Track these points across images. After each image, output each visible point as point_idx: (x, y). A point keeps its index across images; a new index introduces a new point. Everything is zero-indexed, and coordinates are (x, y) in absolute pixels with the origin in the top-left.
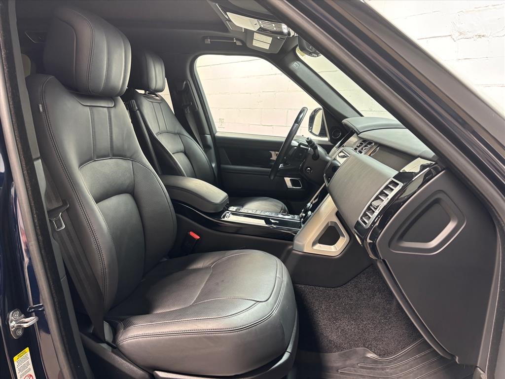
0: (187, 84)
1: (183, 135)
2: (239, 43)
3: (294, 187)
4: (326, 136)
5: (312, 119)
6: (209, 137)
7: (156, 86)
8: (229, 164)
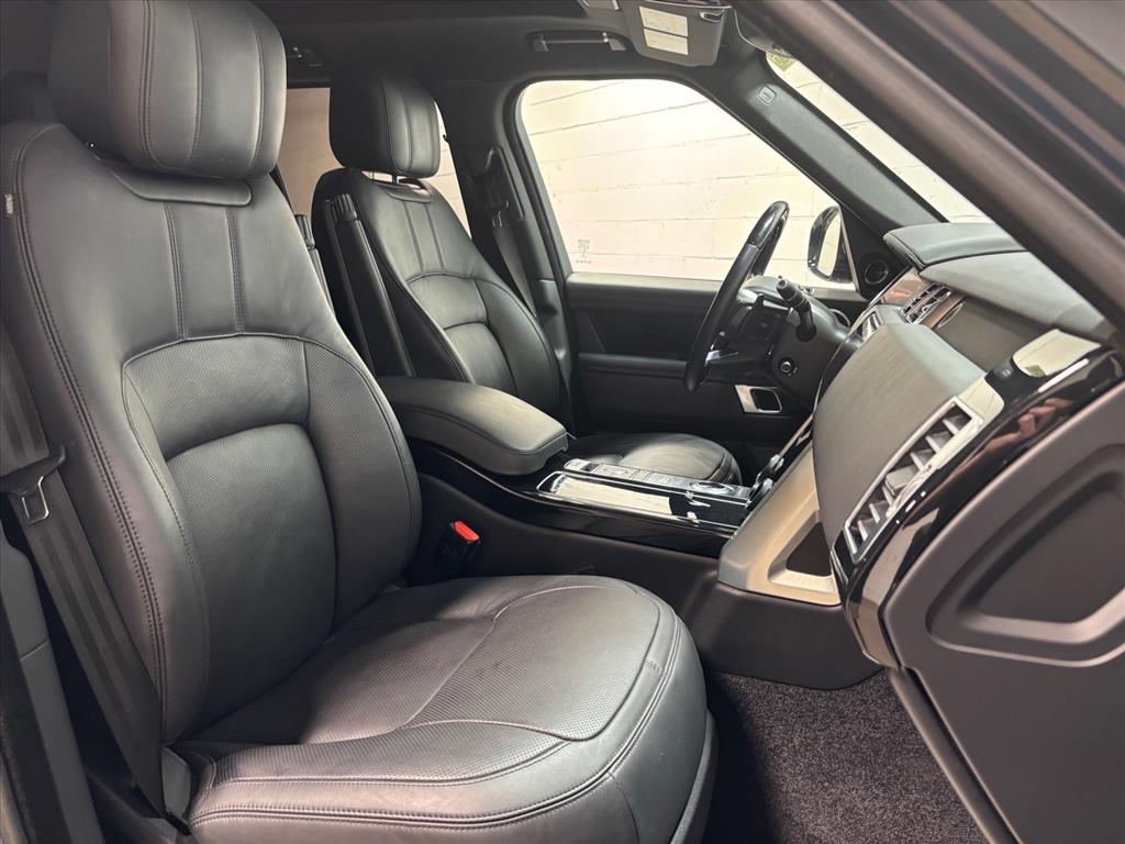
0: (496, 157)
1: (485, 281)
2: (616, 46)
3: (761, 411)
4: (850, 279)
5: (817, 236)
6: (550, 286)
7: (411, 162)
8: (601, 353)
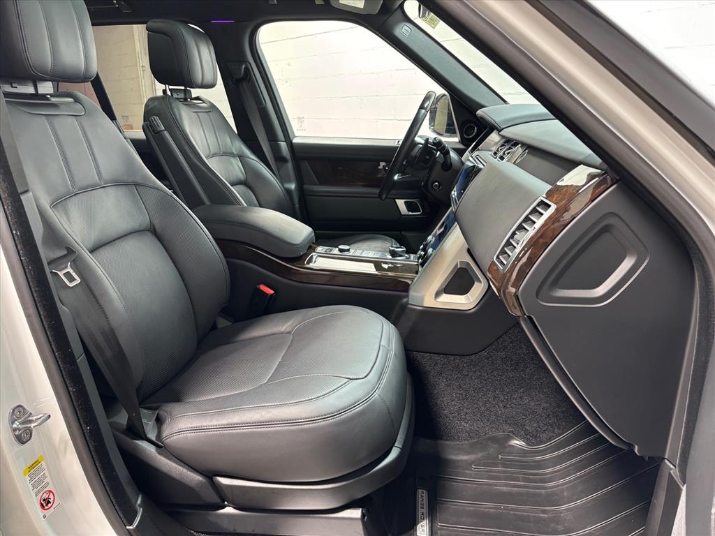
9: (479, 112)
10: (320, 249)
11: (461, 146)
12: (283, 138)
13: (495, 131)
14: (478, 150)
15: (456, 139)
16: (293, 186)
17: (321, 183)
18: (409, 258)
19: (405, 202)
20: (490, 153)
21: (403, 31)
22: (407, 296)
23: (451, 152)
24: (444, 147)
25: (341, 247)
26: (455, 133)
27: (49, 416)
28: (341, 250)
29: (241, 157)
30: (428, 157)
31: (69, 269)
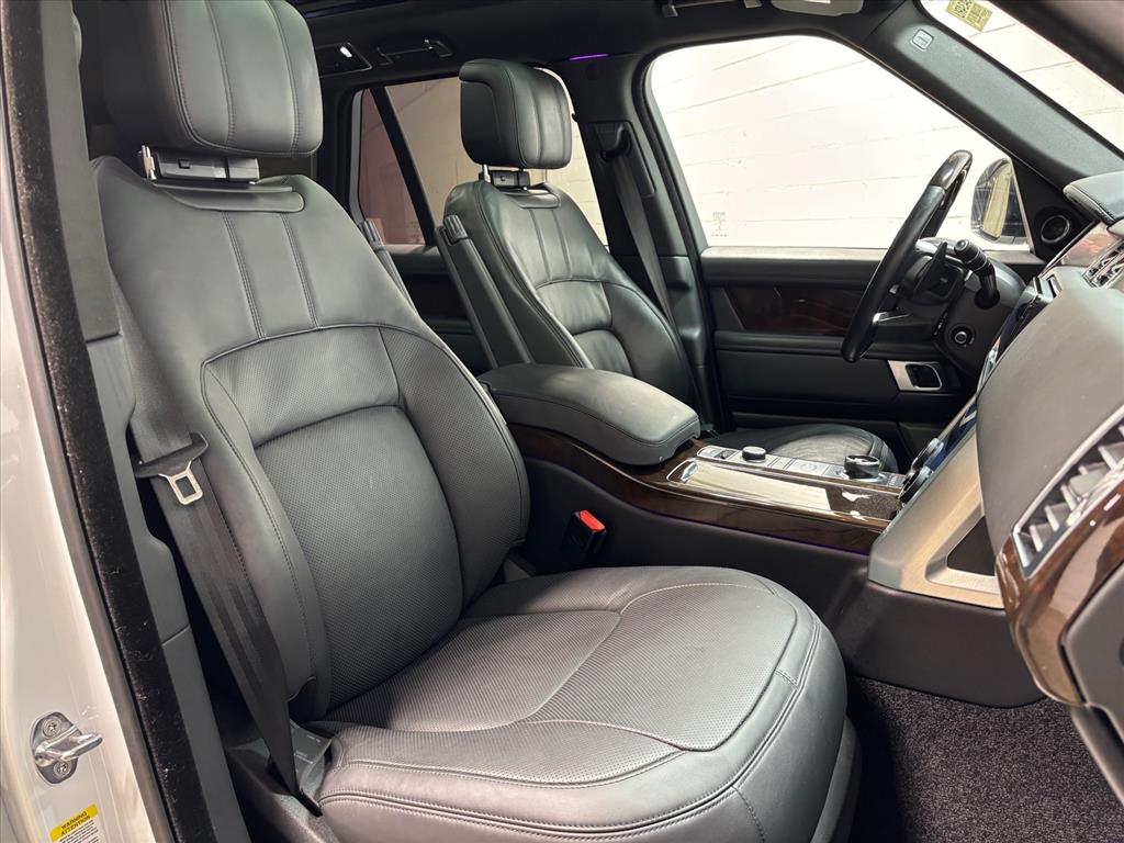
9: (1069, 189)
10: (709, 451)
11: (1035, 260)
12: (685, 252)
13: (1102, 223)
14: (1059, 264)
15: (1025, 246)
16: (695, 333)
17: (748, 328)
18: (885, 482)
19: (907, 367)
20: (1083, 270)
21: (915, 42)
22: (866, 564)
23: (996, 269)
24: (981, 260)
25: (751, 450)
26: (1023, 234)
27: (99, 741)
28: (747, 457)
29: (607, 284)
30: (944, 281)
31: (188, 473)
